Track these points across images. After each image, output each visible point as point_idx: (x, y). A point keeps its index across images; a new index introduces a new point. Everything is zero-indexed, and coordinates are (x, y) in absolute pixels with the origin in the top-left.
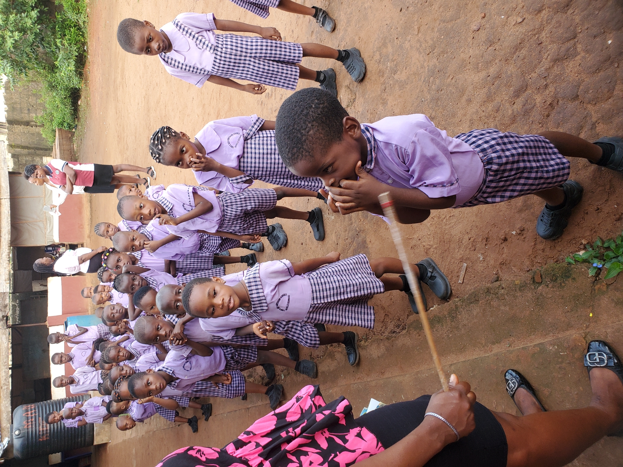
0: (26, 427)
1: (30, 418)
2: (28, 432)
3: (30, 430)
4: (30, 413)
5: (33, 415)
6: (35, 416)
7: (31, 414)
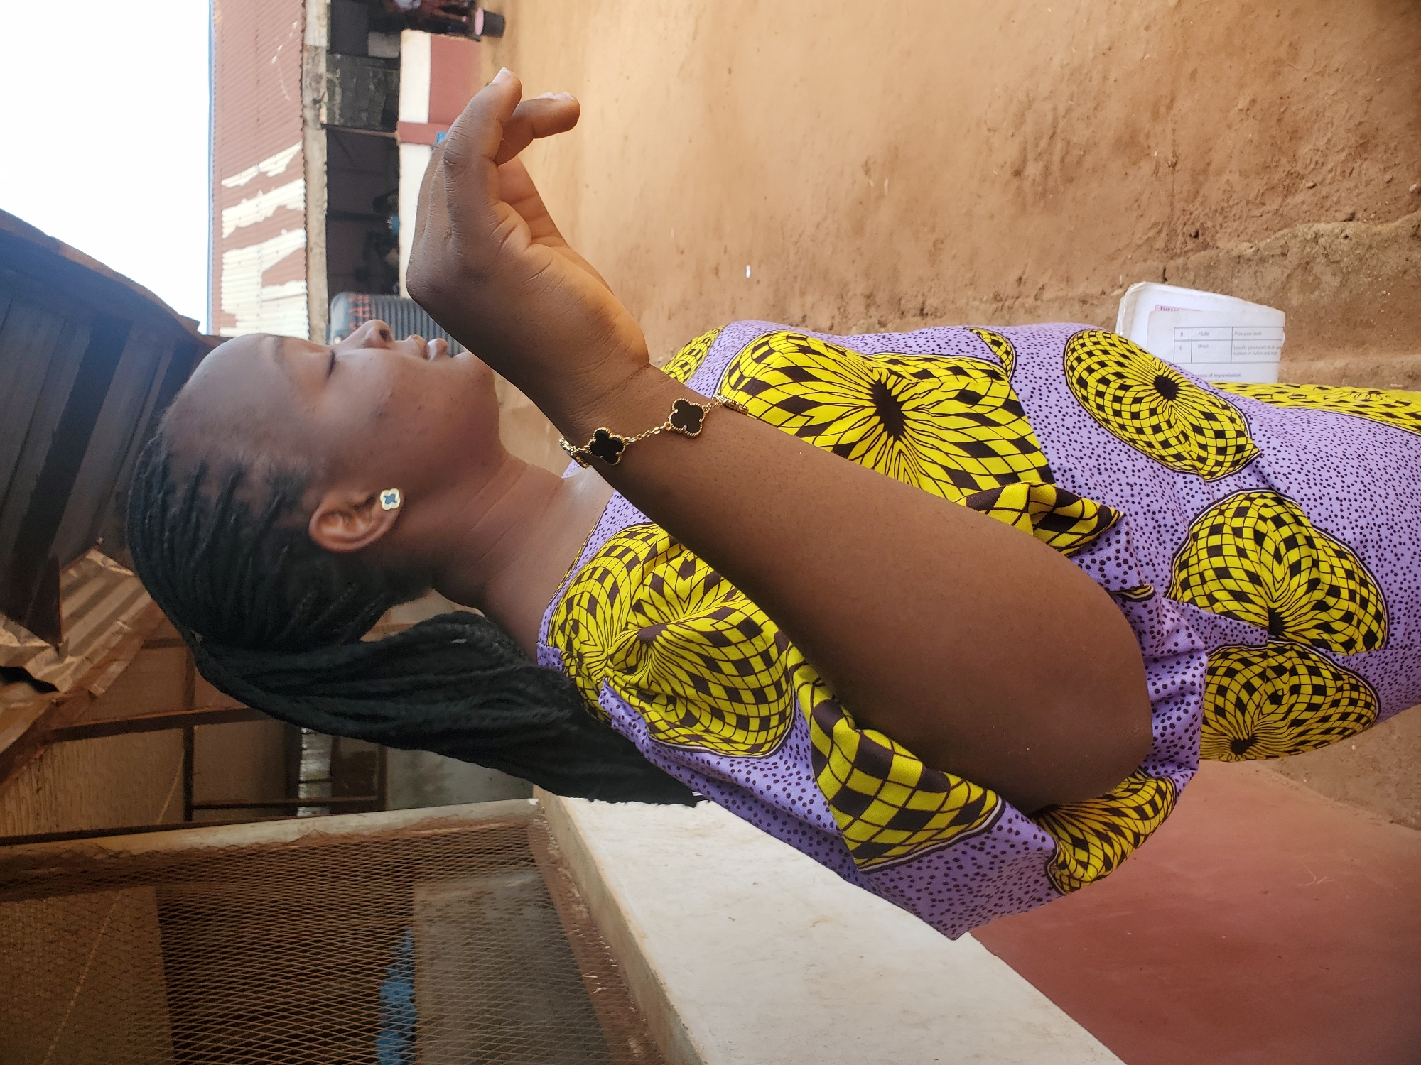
4: (361, 310)
7: (364, 313)
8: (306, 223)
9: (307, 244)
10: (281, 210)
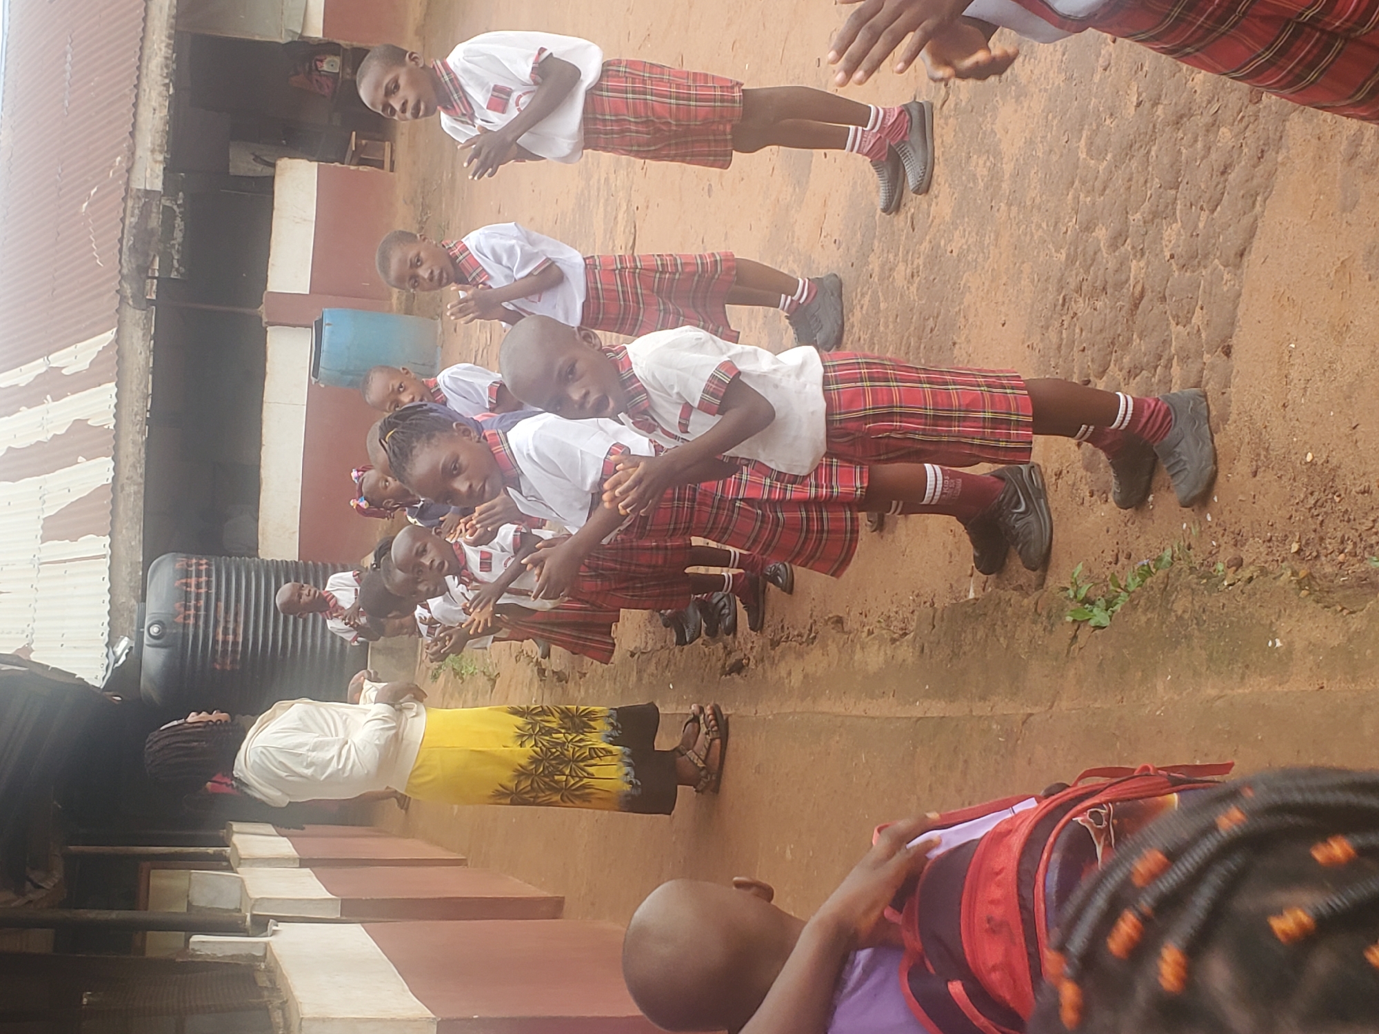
0: (180, 619)
1: (193, 596)
2: (185, 636)
3: (191, 630)
4: (193, 581)
5: (203, 590)
6: (208, 595)
7: (198, 586)
8: (116, 448)
9: (115, 479)
10: (80, 427)
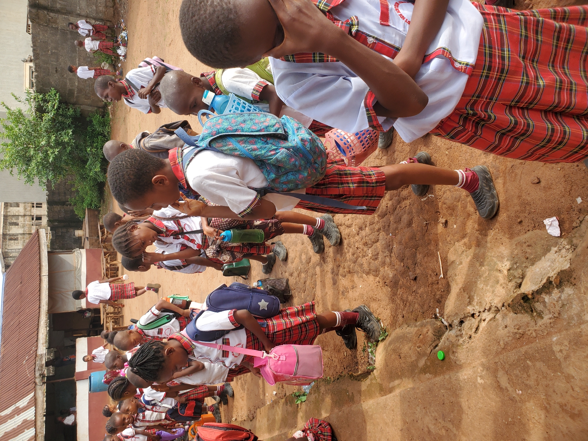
8: (35, 425)
9: (35, 434)
10: (25, 421)
